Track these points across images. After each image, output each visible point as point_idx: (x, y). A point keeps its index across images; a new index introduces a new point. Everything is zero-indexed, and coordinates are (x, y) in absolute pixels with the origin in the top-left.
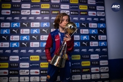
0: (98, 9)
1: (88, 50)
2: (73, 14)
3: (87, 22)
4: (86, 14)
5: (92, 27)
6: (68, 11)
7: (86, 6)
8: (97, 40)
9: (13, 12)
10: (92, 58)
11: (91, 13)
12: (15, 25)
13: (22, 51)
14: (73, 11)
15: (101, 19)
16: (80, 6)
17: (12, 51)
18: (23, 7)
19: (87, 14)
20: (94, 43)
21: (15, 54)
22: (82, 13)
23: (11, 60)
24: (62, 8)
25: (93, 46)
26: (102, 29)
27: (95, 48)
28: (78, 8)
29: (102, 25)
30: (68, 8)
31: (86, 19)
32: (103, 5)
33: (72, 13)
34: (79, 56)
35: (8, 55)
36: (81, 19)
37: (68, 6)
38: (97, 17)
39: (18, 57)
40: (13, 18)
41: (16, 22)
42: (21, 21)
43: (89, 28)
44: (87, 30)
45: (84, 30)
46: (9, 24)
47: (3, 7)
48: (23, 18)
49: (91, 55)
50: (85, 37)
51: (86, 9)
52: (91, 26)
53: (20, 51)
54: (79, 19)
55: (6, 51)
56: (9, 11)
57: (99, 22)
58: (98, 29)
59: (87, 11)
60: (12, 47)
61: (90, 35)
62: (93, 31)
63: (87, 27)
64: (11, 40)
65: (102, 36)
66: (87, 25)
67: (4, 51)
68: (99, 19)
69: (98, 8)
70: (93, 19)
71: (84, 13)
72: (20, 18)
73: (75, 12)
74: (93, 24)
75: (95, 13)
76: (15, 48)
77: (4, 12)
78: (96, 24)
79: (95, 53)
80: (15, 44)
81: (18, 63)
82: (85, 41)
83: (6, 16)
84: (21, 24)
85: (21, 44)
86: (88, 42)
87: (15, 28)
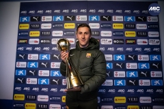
0: (150, 36)
1: (136, 90)
2: (116, 43)
3: (135, 54)
4: (133, 43)
5: (142, 60)
6: (111, 40)
7: (134, 32)
8: (148, 77)
9: (42, 41)
10: (141, 102)
11: (140, 42)
12: (45, 57)
13: (52, 90)
14: (116, 40)
15: (155, 49)
16: (126, 32)
17: (40, 89)
18: (53, 35)
19: (135, 43)
20: (144, 81)
21: (44, 93)
22: (128, 42)
23: (39, 100)
24: (102, 35)
25: (143, 85)
26: (156, 62)
27: (145, 88)
28: (123, 35)
29: (155, 58)
30: (111, 35)
31: (134, 49)
32: (157, 29)
33: (115, 41)
34: (124, 98)
35: (36, 94)
36: (127, 49)
37: (110, 32)
38: (148, 46)
39: (47, 97)
40: (42, 48)
41: (45, 54)
42: (52, 53)
43: (138, 62)
44: (136, 64)
45: (131, 64)
46: (37, 55)
47: (30, 35)
48: (53, 49)
49: (141, 98)
50: (132, 74)
51: (134, 36)
52: (140, 58)
53: (49, 89)
54: (125, 49)
55: (34, 89)
56: (38, 40)
57: (151, 53)
58: (150, 62)
59: (135, 39)
60: (40, 85)
61: (139, 70)
62: (144, 66)
63: (135, 60)
64: (39, 75)
65: (156, 73)
66: (136, 58)
67: (31, 89)
68: (152, 49)
69: (151, 34)
70: (143, 49)
71: (131, 42)
72: (51, 49)
73: (119, 40)
74: (143, 56)
75: (146, 40)
76: (44, 86)
77: (32, 42)
78: (147, 56)
79: (146, 94)
80: (44, 81)
81: (47, 104)
82: (132, 79)
83: (34, 46)
84: (52, 56)
85: (51, 81)
86: (136, 80)
87: (45, 61)
